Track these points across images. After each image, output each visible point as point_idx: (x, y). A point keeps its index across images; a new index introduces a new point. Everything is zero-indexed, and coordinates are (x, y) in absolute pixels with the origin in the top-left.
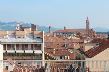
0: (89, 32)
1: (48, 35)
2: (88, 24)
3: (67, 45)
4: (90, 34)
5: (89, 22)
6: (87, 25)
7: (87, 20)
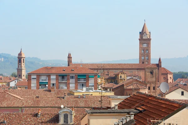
0: (148, 74)
1: (12, 84)
2: (145, 46)
3: (66, 116)
4: (149, 79)
5: (149, 40)
6: (141, 49)
7: (142, 33)
